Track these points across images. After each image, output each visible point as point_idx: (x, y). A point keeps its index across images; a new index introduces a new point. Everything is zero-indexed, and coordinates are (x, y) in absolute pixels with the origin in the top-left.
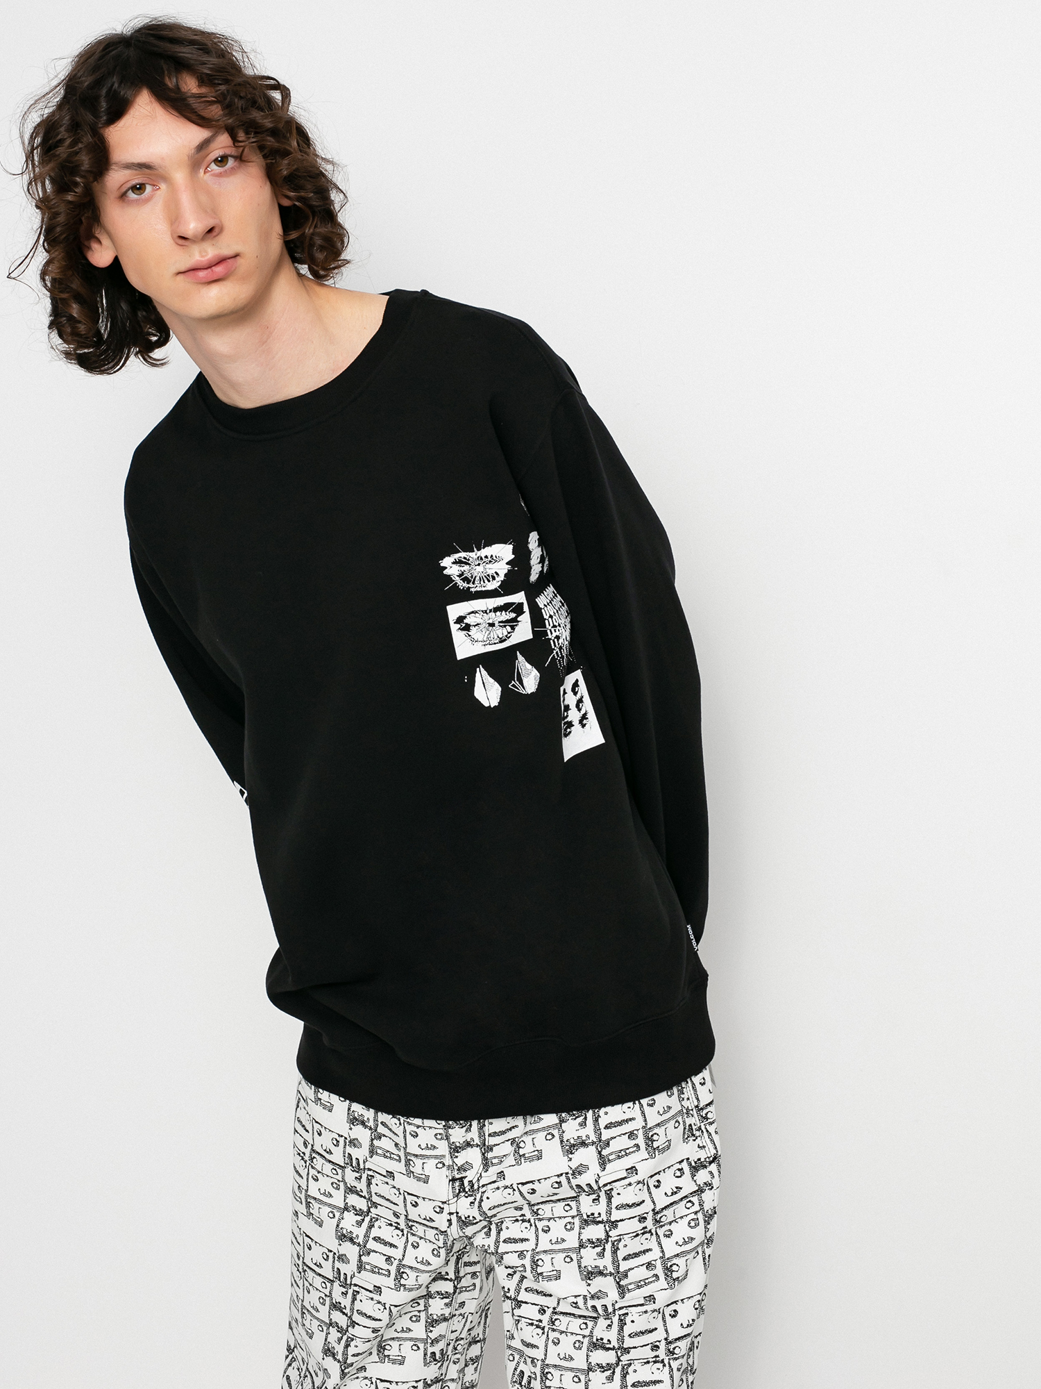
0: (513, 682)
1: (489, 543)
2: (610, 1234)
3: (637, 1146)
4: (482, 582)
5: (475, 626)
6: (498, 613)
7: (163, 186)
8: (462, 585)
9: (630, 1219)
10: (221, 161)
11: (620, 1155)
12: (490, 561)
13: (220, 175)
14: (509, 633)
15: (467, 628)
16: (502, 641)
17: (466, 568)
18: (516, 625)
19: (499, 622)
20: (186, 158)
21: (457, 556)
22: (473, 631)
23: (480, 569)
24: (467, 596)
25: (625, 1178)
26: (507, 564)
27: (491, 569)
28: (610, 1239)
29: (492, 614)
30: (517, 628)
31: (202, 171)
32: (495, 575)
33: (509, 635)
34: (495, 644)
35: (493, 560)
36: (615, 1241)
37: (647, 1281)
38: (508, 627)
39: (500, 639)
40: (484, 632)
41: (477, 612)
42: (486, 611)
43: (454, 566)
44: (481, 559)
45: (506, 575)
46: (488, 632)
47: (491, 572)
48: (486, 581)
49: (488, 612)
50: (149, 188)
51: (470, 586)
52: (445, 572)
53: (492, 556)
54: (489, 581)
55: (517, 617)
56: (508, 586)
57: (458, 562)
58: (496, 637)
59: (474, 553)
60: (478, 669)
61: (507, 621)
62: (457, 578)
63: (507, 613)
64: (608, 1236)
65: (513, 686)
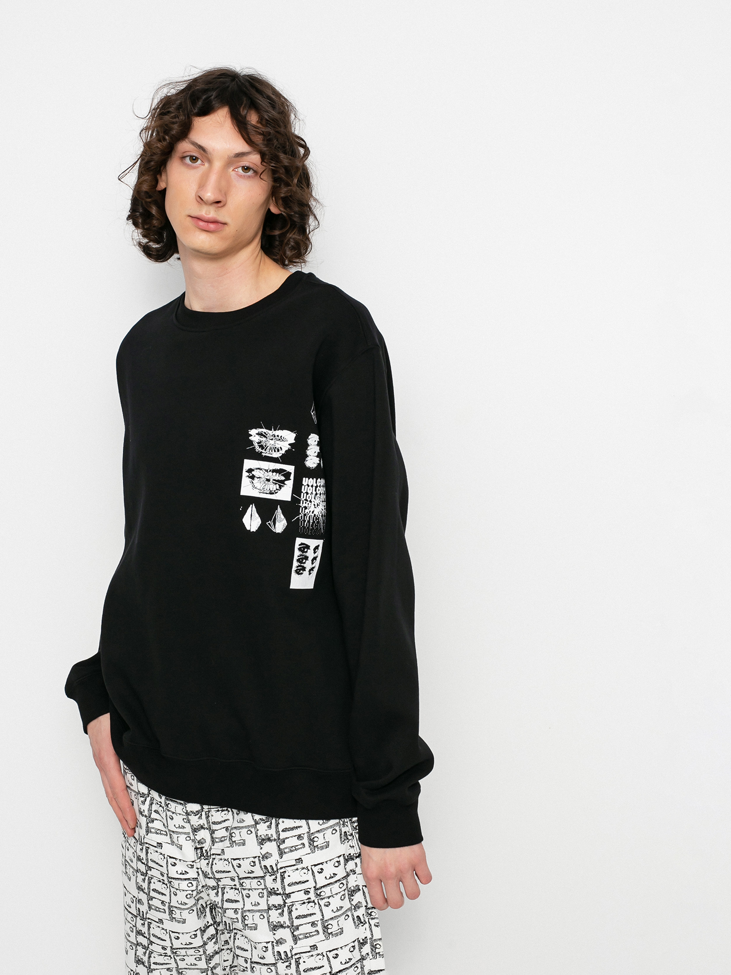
0: (270, 522)
1: (282, 429)
2: (286, 901)
3: (303, 844)
4: (271, 451)
5: (258, 478)
6: (274, 474)
7: (207, 165)
8: (258, 449)
9: (298, 891)
10: (246, 169)
11: (292, 849)
12: (279, 440)
13: (240, 176)
14: (277, 489)
15: (253, 477)
16: (271, 493)
17: (264, 439)
18: (283, 486)
19: (273, 480)
20: (227, 157)
21: (260, 430)
22: (256, 481)
23: (272, 442)
24: (259, 457)
25: (294, 865)
26: (289, 444)
27: (279, 444)
28: (286, 905)
29: (271, 473)
30: (283, 488)
31: (232, 169)
32: (280, 449)
33: (276, 491)
34: (266, 493)
35: (281, 439)
36: (290, 906)
37: (311, 934)
38: (277, 485)
39: (271, 491)
40: (262, 484)
41: (261, 469)
42: (267, 470)
43: (257, 436)
44: (275, 436)
45: (286, 451)
46: (264, 484)
47: (278, 446)
48: (273, 451)
49: (269, 471)
50: (199, 162)
51: (263, 451)
52: (250, 438)
53: (281, 437)
54: (275, 451)
55: (285, 480)
56: (286, 459)
57: (260, 434)
58: (268, 489)
59: (271, 432)
60: (251, 505)
61: (278, 481)
62: (257, 444)
63: (280, 475)
64: (285, 903)
65: (269, 524)
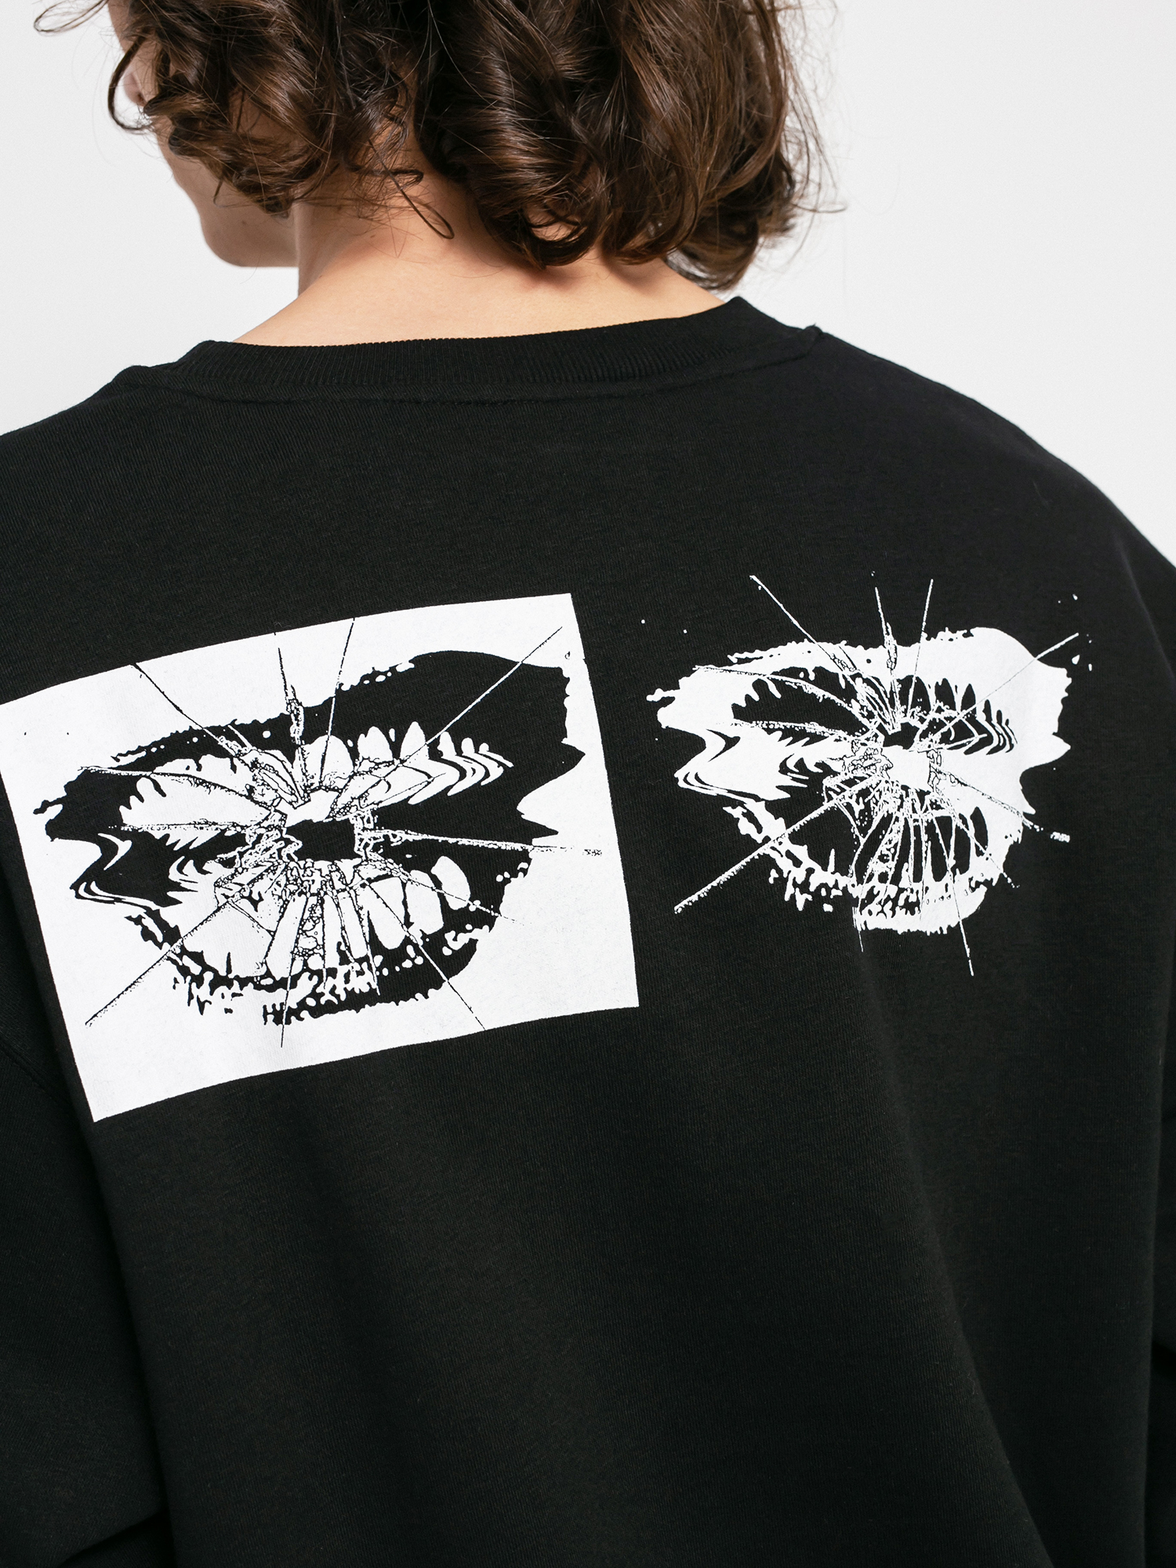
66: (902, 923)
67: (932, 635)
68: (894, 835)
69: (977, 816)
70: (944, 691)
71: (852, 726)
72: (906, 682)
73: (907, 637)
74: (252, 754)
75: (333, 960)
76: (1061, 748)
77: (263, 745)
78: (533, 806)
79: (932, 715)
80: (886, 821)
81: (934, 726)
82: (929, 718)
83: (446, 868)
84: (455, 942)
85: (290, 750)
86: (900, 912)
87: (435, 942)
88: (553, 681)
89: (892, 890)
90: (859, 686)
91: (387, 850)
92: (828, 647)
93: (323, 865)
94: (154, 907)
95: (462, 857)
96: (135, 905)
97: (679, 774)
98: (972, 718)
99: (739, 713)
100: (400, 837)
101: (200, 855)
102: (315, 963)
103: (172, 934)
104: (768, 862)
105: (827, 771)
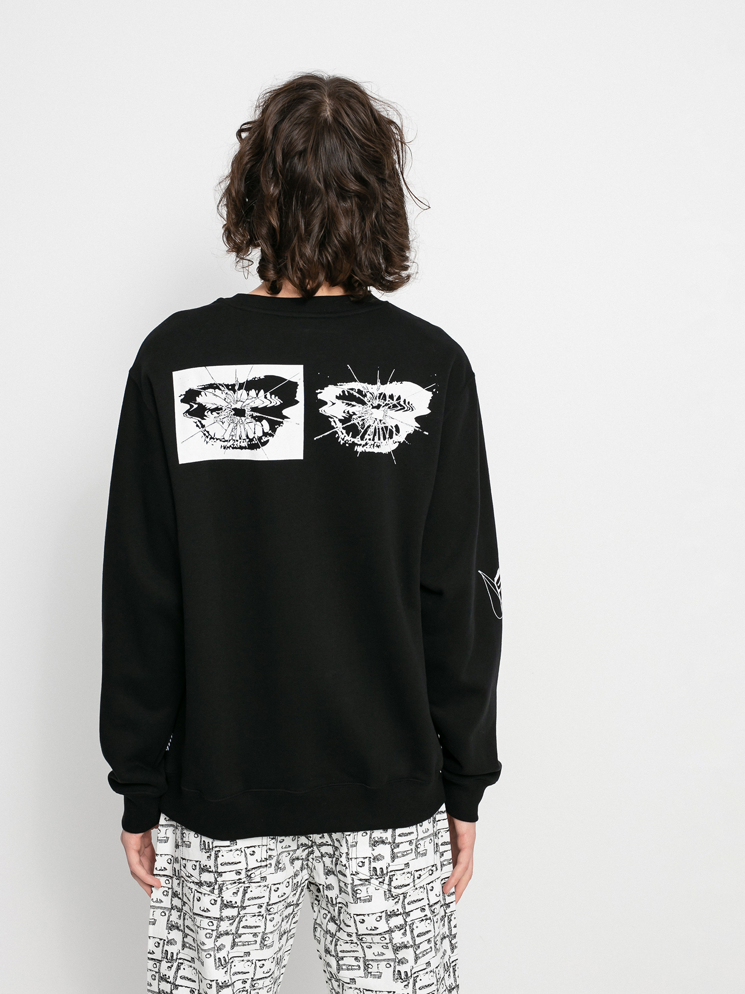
66: (376, 450)
67: (391, 382)
68: (372, 430)
69: (397, 427)
70: (391, 397)
71: (364, 403)
72: (381, 394)
73: (384, 383)
74: (227, 391)
75: (238, 438)
76: (429, 411)
77: (229, 389)
78: (285, 412)
79: (387, 402)
80: (369, 427)
81: (386, 405)
82: (385, 403)
83: (265, 422)
84: (264, 439)
85: (234, 391)
86: (375, 448)
87: (260, 438)
88: (295, 385)
89: (373, 443)
90: (368, 395)
91: (252, 416)
92: (362, 384)
93: (238, 418)
94: (200, 420)
95: (268, 420)
96: (196, 419)
97: (320, 409)
98: (399, 403)
99: (337, 397)
100: (255, 414)
101: (212, 411)
102: (234, 438)
103: (203, 426)
104: (336, 432)
105: (354, 414)
